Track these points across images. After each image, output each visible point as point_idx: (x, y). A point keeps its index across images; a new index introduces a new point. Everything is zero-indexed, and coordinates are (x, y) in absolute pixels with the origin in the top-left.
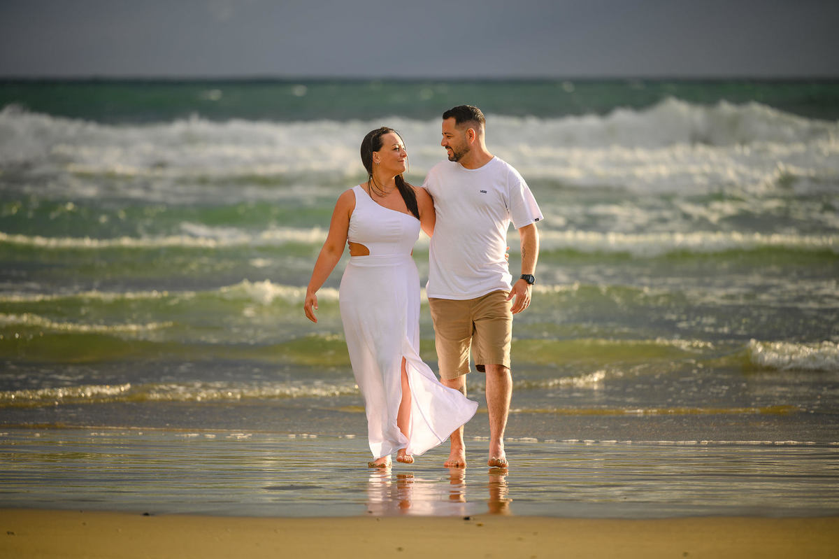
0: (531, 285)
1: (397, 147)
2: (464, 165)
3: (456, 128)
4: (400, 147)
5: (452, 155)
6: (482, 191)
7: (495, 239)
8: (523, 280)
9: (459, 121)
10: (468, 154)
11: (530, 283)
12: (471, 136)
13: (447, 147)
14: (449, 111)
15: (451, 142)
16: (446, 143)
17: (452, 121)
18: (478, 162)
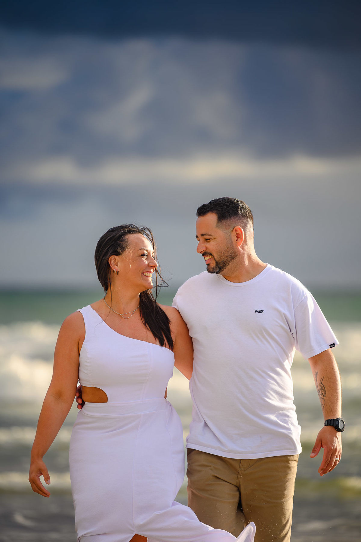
0: (340, 433)
1: (146, 253)
2: (227, 278)
3: (217, 227)
4: (149, 253)
5: (213, 265)
6: (257, 311)
7: (278, 374)
8: (329, 428)
9: (222, 217)
10: (235, 261)
11: (339, 430)
12: (238, 238)
13: (204, 254)
14: (204, 206)
15: (211, 246)
16: (204, 249)
17: (212, 218)
18: (248, 272)
